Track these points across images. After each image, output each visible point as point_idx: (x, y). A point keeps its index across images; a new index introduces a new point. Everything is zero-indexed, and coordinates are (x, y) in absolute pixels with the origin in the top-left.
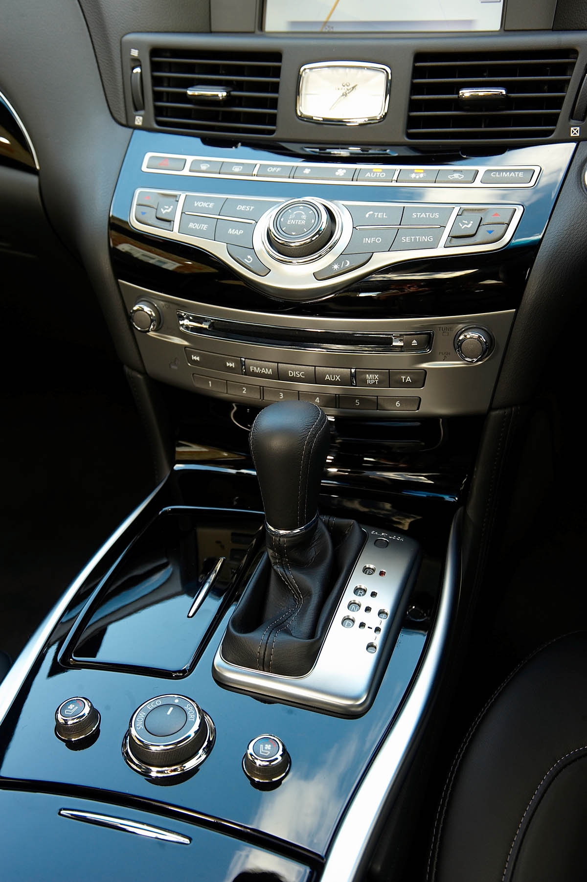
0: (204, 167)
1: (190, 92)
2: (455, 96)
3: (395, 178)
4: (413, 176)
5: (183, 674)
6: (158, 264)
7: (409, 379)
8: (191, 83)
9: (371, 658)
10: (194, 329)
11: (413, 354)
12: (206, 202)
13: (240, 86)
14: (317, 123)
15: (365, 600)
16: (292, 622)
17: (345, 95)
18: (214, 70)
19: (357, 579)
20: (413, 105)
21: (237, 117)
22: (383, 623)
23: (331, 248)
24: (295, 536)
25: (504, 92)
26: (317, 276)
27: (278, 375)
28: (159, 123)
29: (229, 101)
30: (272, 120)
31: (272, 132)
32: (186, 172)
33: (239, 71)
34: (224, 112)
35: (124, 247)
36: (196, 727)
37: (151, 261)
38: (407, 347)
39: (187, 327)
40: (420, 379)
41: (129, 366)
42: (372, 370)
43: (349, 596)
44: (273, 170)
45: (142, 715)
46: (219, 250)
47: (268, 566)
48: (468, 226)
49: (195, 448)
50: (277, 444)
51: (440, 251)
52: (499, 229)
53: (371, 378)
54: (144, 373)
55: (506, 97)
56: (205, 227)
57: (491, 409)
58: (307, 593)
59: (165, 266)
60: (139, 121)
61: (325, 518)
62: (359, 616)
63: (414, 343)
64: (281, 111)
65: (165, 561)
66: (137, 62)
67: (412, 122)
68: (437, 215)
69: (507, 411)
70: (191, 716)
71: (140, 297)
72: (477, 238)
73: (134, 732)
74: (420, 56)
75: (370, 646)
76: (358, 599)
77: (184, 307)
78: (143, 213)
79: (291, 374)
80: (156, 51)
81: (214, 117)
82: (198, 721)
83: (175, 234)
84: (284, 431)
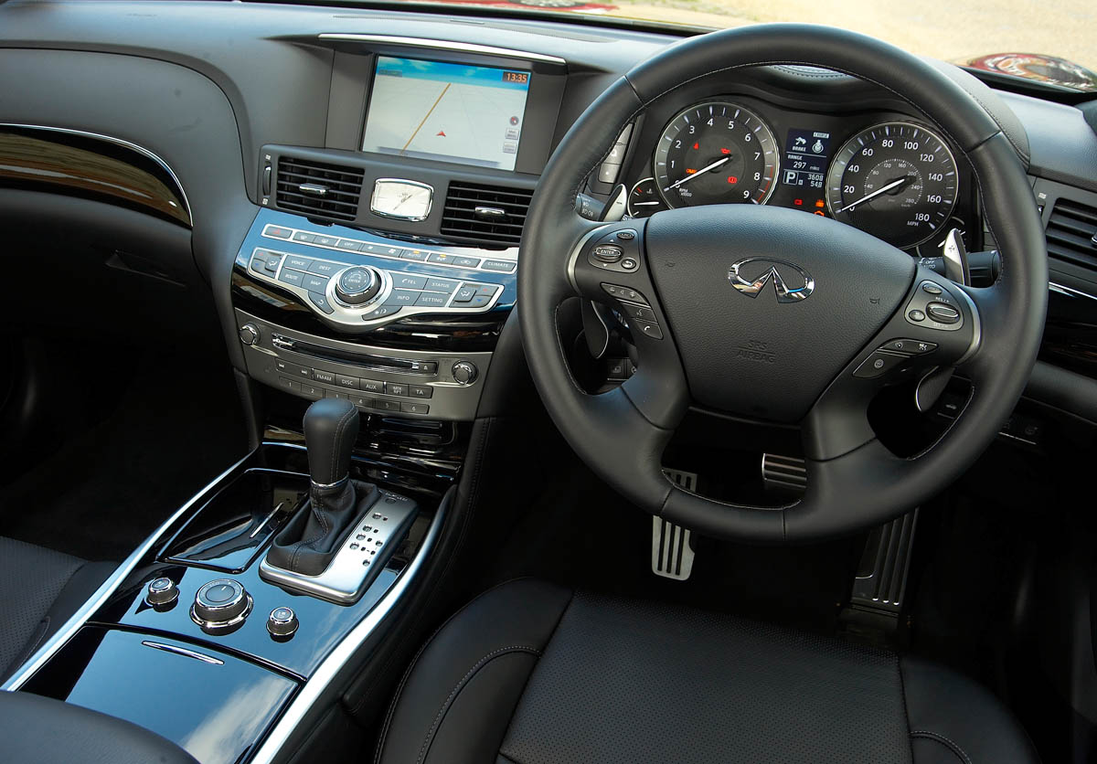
0: (303, 238)
1: (302, 187)
2: (472, 210)
3: (427, 259)
4: (438, 258)
5: (240, 571)
6: (270, 302)
7: (421, 392)
8: (303, 181)
9: (365, 570)
10: (283, 346)
11: (425, 375)
12: (299, 261)
13: (336, 187)
14: (383, 216)
15: (369, 534)
16: (317, 544)
17: (404, 200)
18: (321, 174)
19: (367, 521)
20: (446, 213)
21: (332, 207)
22: (378, 549)
23: (377, 299)
24: (329, 488)
25: (503, 212)
26: (364, 317)
27: (336, 382)
28: (279, 204)
29: (328, 196)
30: (354, 211)
31: (353, 219)
32: (291, 240)
33: (338, 177)
34: (325, 203)
35: (246, 288)
36: (239, 599)
37: (265, 300)
38: (421, 370)
39: (278, 344)
40: (430, 392)
41: (237, 368)
42: (400, 384)
43: (359, 530)
44: (349, 244)
45: (205, 590)
46: (303, 294)
47: (309, 508)
48: (466, 295)
49: (280, 431)
50: (321, 425)
51: (446, 309)
52: (485, 299)
53: (397, 389)
54: (247, 374)
55: (505, 216)
56: (296, 278)
57: (476, 418)
58: (331, 526)
59: (274, 304)
60: (265, 202)
61: (354, 481)
62: (363, 543)
63: (426, 368)
64: (360, 206)
65: (249, 515)
66: (269, 163)
67: (445, 223)
68: (448, 286)
69: (487, 420)
70: (237, 592)
71: (248, 321)
72: (471, 304)
73: (198, 600)
74: (452, 183)
75: (365, 562)
76: (364, 533)
77: (276, 330)
78: (257, 264)
79: (344, 382)
80: (282, 158)
81: (317, 205)
82: (241, 596)
83: (275, 281)
84: (327, 417)
